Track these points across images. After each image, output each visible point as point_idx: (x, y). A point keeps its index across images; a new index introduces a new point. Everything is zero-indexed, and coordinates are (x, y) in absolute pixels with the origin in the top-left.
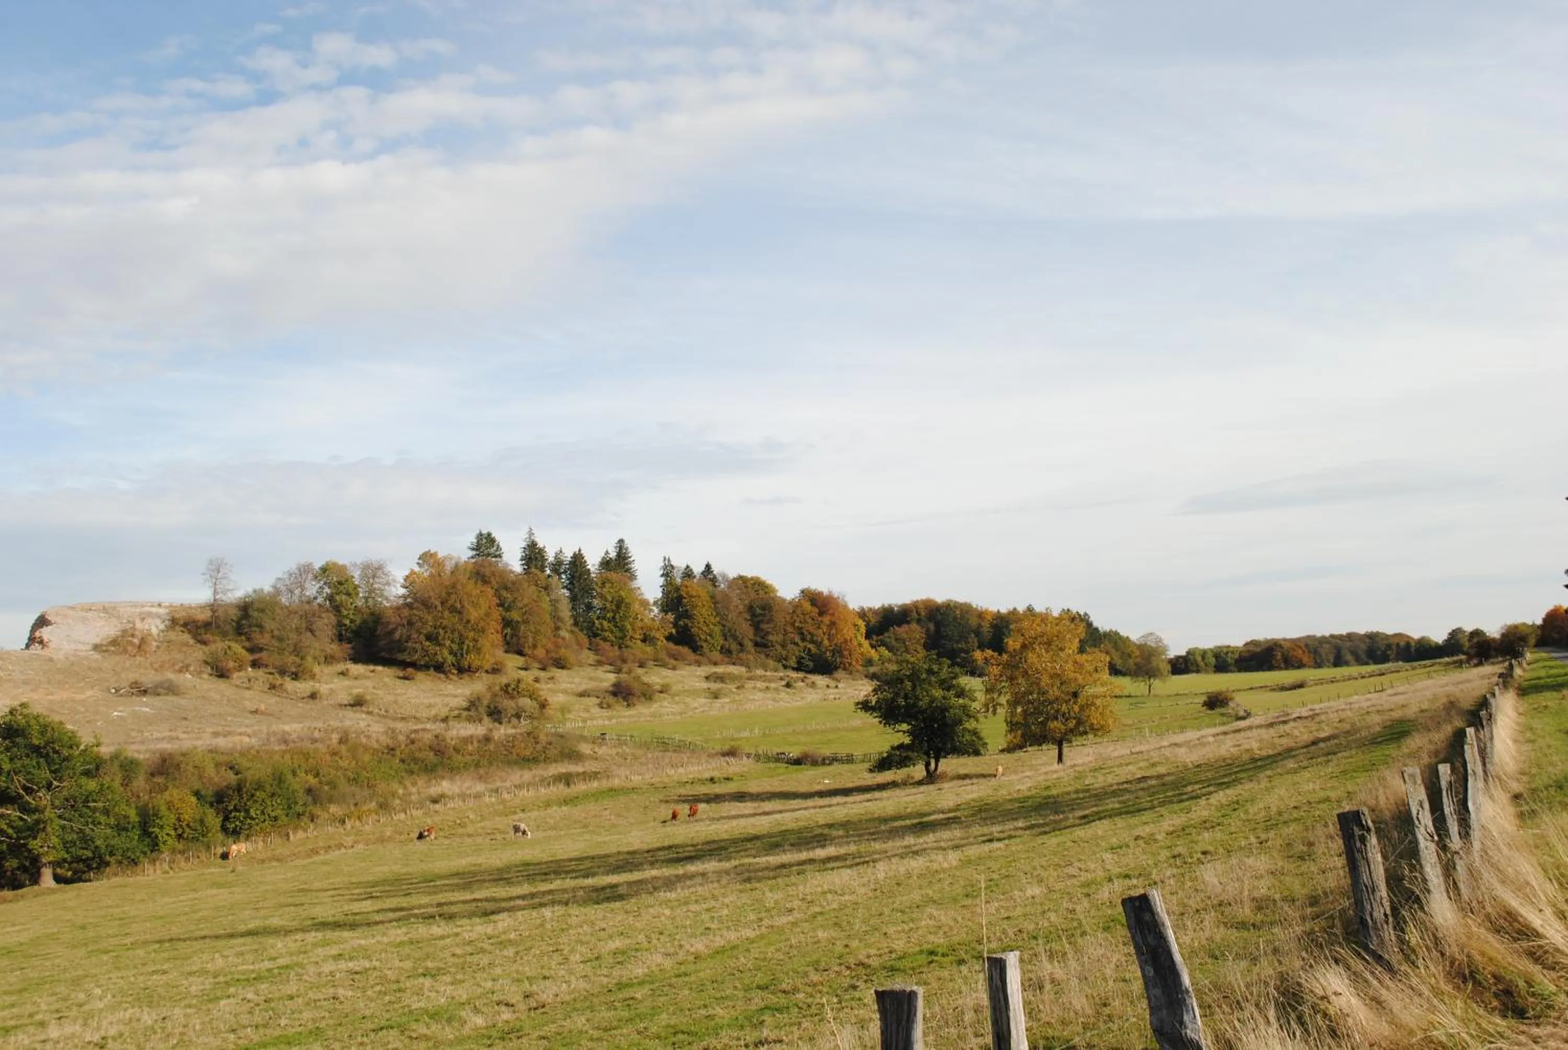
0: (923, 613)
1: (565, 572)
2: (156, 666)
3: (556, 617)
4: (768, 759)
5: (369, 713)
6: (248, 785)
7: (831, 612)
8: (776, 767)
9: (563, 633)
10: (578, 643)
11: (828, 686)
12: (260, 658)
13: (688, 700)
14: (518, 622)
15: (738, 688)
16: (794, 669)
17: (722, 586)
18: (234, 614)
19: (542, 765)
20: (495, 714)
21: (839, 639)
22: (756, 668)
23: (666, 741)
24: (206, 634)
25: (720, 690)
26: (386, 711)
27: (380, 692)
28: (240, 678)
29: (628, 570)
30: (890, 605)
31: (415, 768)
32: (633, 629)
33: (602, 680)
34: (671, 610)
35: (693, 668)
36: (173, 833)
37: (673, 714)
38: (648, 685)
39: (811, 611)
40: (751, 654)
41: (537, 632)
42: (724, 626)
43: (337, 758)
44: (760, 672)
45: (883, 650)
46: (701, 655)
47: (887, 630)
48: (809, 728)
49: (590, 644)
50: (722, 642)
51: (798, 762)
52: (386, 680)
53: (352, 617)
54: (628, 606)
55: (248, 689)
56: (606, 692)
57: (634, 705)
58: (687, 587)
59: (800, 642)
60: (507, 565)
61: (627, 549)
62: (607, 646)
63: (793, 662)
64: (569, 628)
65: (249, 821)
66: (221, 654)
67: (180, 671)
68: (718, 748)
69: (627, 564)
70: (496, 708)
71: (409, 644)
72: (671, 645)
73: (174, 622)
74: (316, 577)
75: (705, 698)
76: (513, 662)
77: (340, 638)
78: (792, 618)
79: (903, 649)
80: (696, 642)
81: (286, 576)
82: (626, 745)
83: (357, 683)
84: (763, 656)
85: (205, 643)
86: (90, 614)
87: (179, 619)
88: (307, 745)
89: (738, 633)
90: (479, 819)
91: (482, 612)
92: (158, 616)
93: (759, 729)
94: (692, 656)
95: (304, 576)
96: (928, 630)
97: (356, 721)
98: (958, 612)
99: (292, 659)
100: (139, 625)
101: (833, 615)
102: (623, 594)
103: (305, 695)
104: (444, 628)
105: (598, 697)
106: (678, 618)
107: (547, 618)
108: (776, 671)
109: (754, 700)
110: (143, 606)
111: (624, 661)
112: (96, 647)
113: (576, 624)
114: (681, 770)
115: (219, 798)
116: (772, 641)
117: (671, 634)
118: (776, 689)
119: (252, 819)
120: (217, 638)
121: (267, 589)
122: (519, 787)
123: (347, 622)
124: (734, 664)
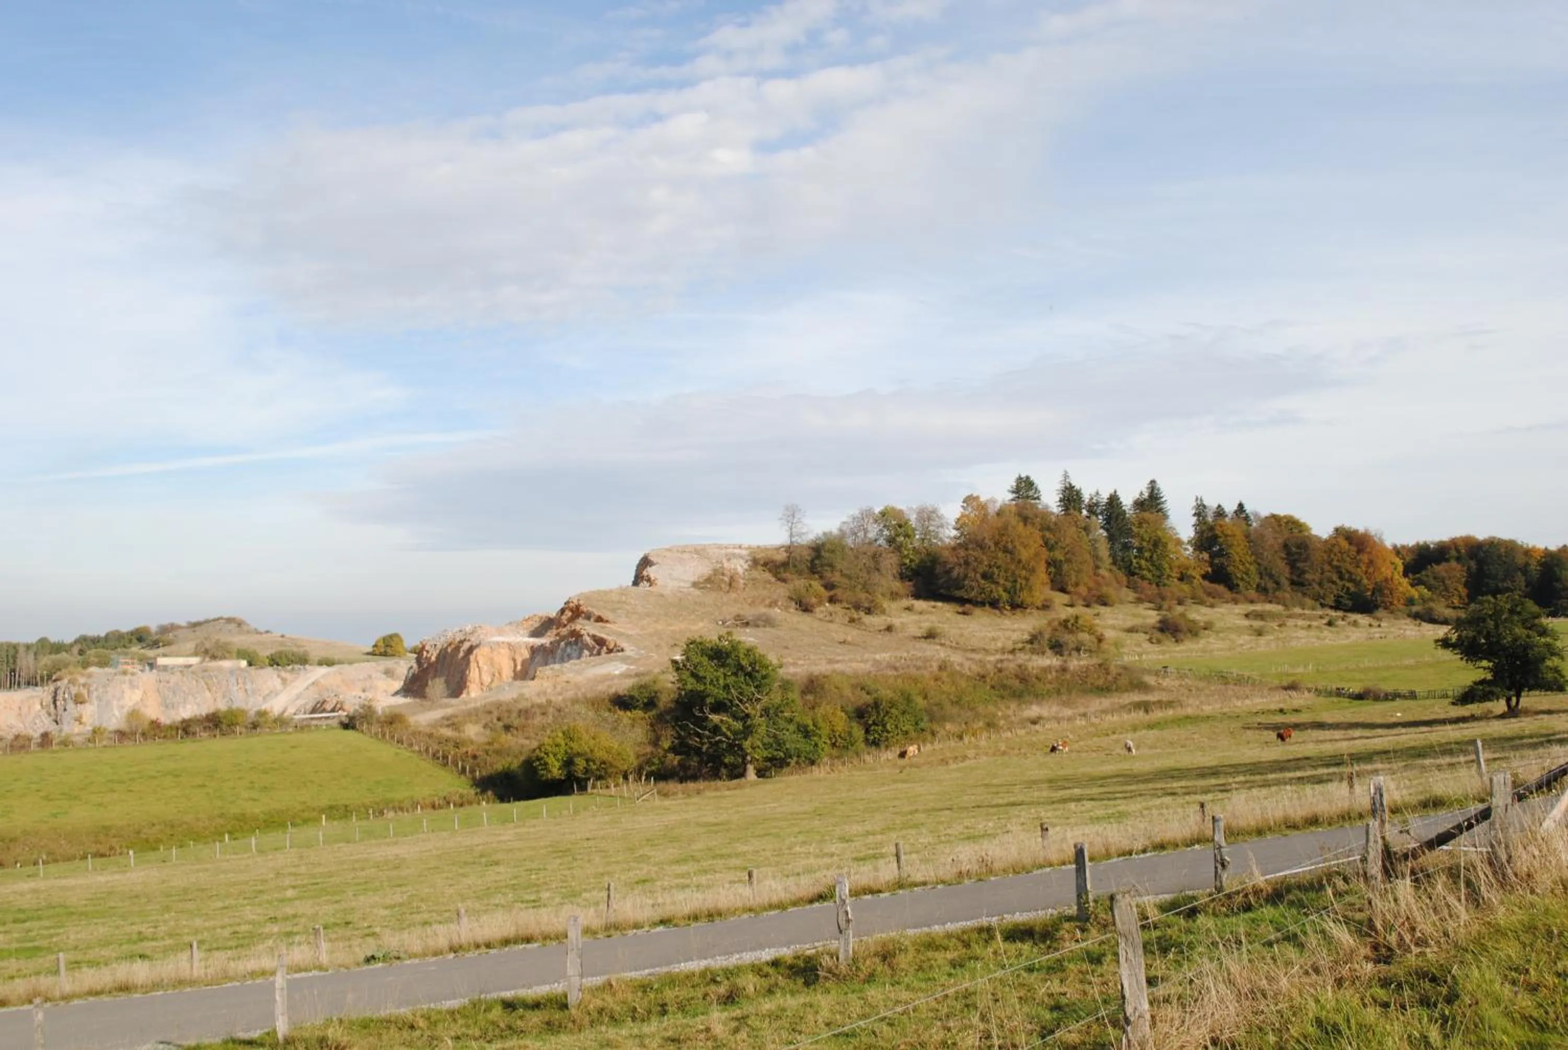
0: (1463, 551)
1: (1101, 513)
2: (749, 601)
3: (1096, 557)
4: (1330, 694)
5: (942, 645)
6: (884, 704)
7: (1368, 550)
8: (1339, 702)
9: (1102, 572)
10: (1118, 582)
11: (1370, 625)
12: (836, 595)
13: (1233, 636)
14: (1061, 561)
15: (1280, 626)
16: (1331, 607)
17: (1254, 524)
18: (807, 555)
19: (1115, 694)
20: (1057, 647)
21: (1379, 578)
22: (1295, 606)
23: (1224, 674)
24: (785, 572)
25: (1262, 627)
26: (957, 644)
27: (946, 626)
28: (822, 612)
29: (1160, 510)
30: (1425, 543)
31: (1005, 693)
32: (1171, 568)
33: (1144, 617)
34: (1205, 550)
35: (1229, 605)
36: (828, 742)
37: (1221, 650)
38: (1193, 621)
39: (1349, 550)
40: (1287, 592)
41: (1079, 571)
42: (1259, 564)
43: (940, 683)
44: (1298, 610)
45: (1422, 588)
46: (1237, 593)
47: (1425, 568)
48: (1362, 666)
49: (1129, 582)
50: (1257, 580)
51: (1360, 697)
52: (948, 615)
53: (911, 557)
54: (1165, 545)
55: (831, 622)
56: (1154, 628)
57: (1182, 641)
58: (1221, 526)
59: (1338, 581)
60: (1047, 507)
61: (1159, 490)
62: (1145, 584)
63: (1330, 600)
64: (1108, 567)
65: (885, 734)
66: (803, 591)
67: (770, 606)
68: (1276, 682)
69: (1159, 504)
70: (1057, 641)
71: (966, 582)
72: (1206, 583)
73: (755, 562)
74: (876, 521)
75: (1250, 635)
76: (1060, 599)
77: (902, 577)
78: (1329, 556)
79: (1442, 588)
80: (1230, 579)
81: (850, 520)
82: (1187, 677)
83: (923, 617)
84: (1300, 594)
85: (784, 581)
86: (686, 556)
87: (760, 559)
88: (913, 671)
89: (1273, 572)
90: (1077, 738)
91: (1032, 551)
92: (741, 557)
93: (1313, 666)
94: (1228, 595)
95: (866, 521)
96: (1469, 568)
97: (935, 652)
98: (1503, 550)
99: (863, 596)
100: (726, 565)
101: (1370, 553)
102: (1159, 533)
103: (882, 628)
104: (998, 567)
105: (1146, 633)
106: (1212, 556)
107: (1087, 557)
108: (1313, 609)
109: (1298, 638)
110: (726, 548)
111: (1163, 599)
112: (695, 585)
113: (1114, 563)
114: (1247, 702)
115: (860, 714)
116: (1307, 580)
117: (1208, 572)
118: (1318, 627)
119: (888, 732)
120: (795, 577)
121: (835, 531)
122: (1105, 712)
123: (907, 561)
124: (1270, 602)
